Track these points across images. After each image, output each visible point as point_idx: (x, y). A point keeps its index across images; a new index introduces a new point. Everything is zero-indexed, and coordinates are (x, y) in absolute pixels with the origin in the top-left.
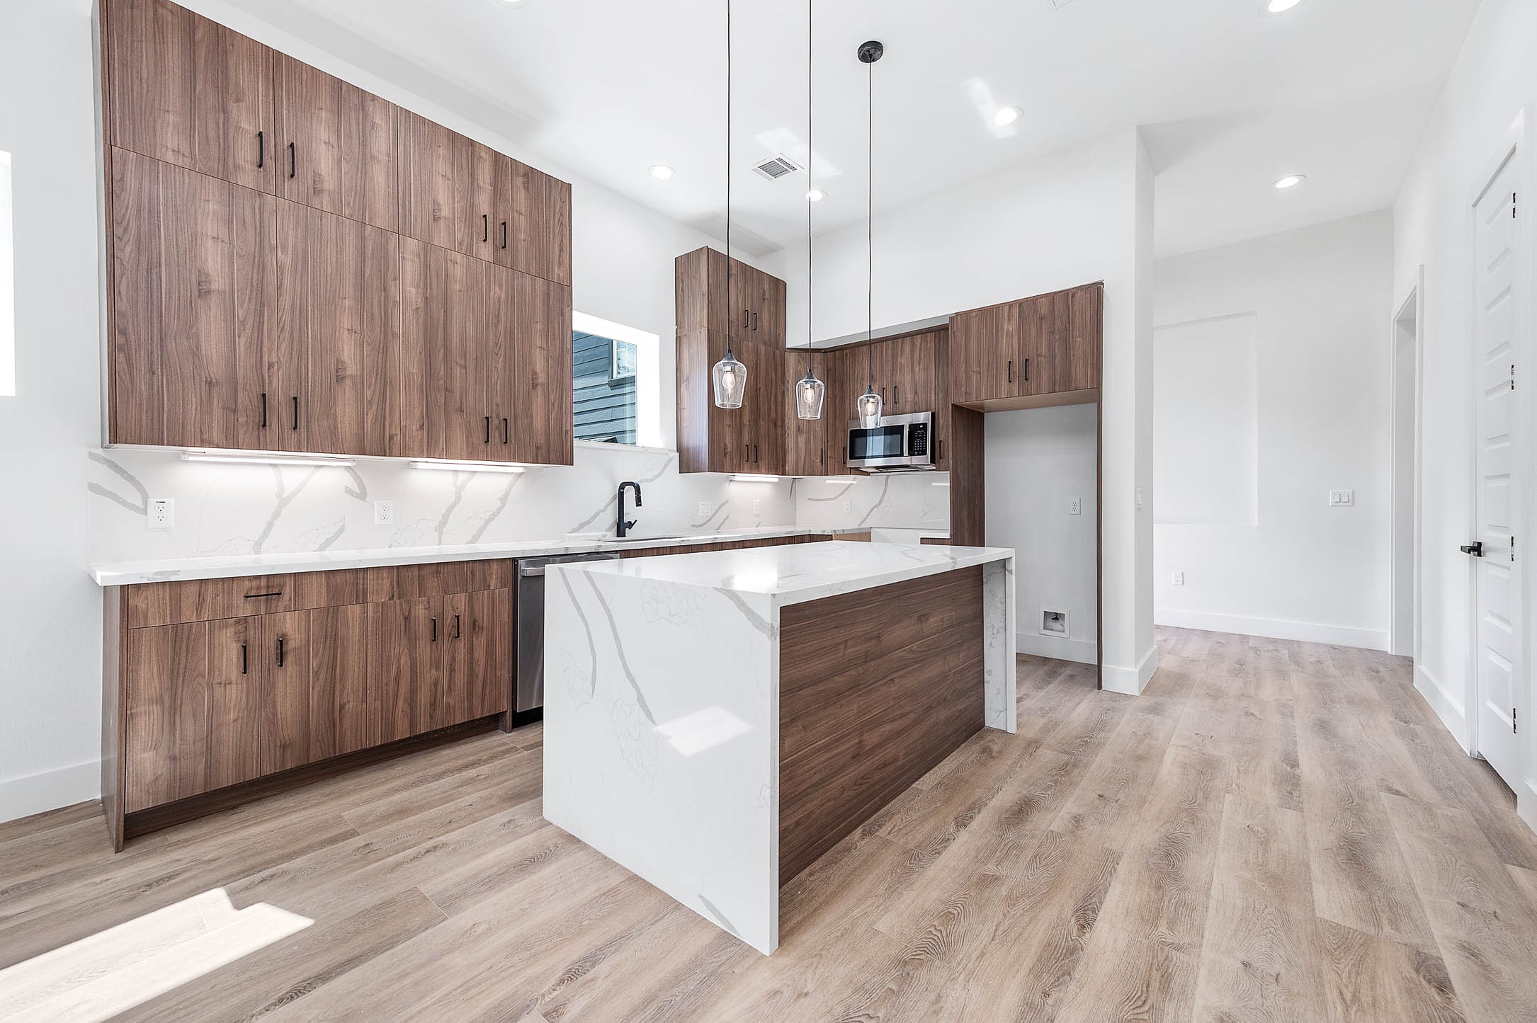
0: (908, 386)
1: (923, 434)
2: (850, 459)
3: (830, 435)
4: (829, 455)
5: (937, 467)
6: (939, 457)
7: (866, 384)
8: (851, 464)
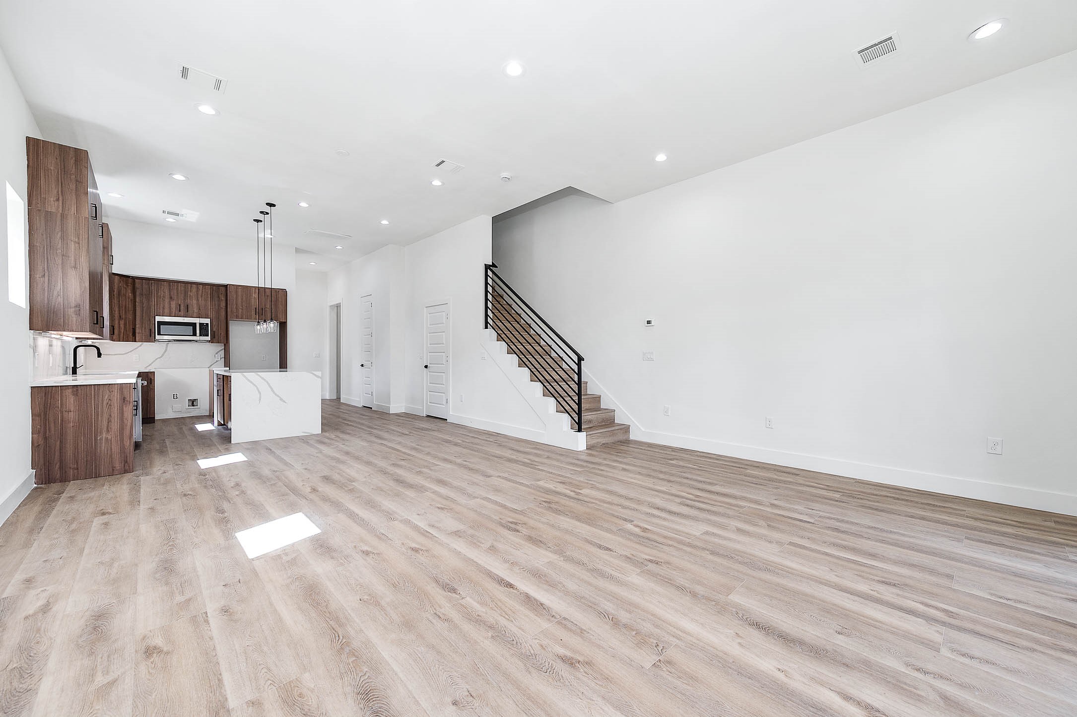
0: (195, 306)
1: (206, 328)
2: (158, 335)
3: (138, 322)
4: (137, 331)
5: (211, 341)
6: (213, 337)
7: (167, 300)
8: (157, 337)
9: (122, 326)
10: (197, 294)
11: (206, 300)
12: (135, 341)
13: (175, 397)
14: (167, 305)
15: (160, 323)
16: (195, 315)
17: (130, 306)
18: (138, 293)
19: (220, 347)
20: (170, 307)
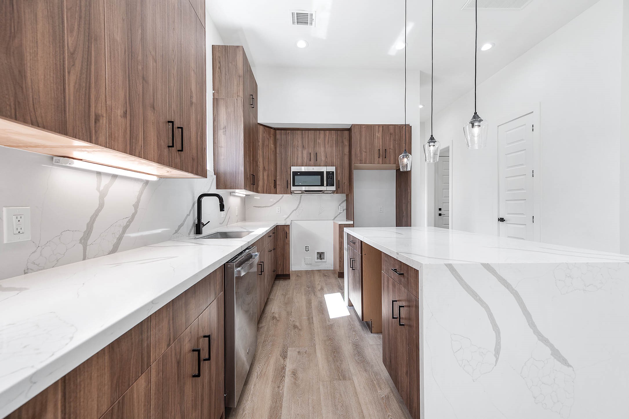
0: (323, 154)
1: (332, 176)
2: (293, 186)
3: (278, 174)
4: (278, 183)
5: (336, 192)
6: (338, 187)
7: (300, 149)
8: (293, 188)
9: (266, 177)
10: (325, 140)
11: (332, 147)
12: (276, 193)
13: (307, 250)
14: (300, 155)
15: (295, 174)
16: (322, 164)
17: (272, 157)
18: (278, 144)
19: (343, 197)
20: (302, 157)
